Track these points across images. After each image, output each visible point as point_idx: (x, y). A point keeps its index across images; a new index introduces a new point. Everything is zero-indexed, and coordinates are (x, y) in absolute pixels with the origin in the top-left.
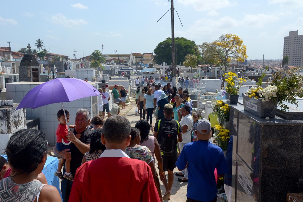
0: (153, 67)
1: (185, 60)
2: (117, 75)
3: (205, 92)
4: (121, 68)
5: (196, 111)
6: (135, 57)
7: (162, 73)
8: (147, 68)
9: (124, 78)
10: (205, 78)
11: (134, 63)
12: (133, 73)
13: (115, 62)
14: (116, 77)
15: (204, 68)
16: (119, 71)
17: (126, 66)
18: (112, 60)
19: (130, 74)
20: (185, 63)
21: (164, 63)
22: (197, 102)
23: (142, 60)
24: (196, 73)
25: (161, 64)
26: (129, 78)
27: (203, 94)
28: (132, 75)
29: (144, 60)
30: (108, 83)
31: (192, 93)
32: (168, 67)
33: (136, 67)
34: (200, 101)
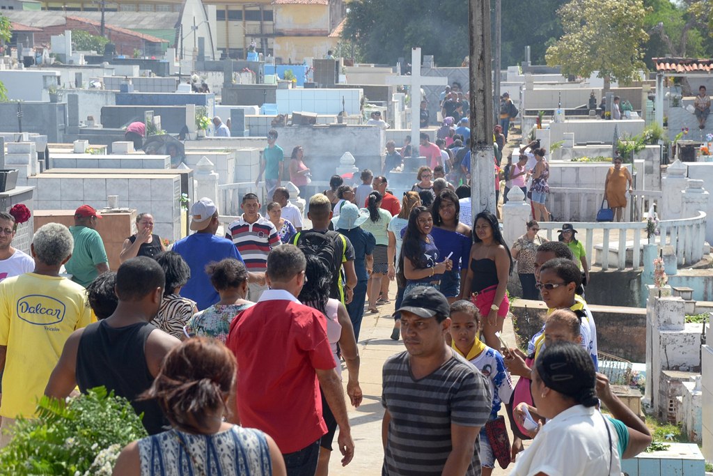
0: (343, 79)
1: (558, 34)
2: (95, 138)
3: (698, 254)
4: (124, 88)
5: (643, 380)
6: (220, 15)
7: (404, 125)
8: (301, 88)
9: (141, 155)
10: (699, 154)
11: (212, 53)
12: (208, 120)
13: (80, 45)
14: (87, 150)
15: (695, 87)
16: (105, 112)
17: (154, 76)
18: (58, 29)
19: (184, 131)
20: (563, 55)
21: (416, 54)
22: (643, 317)
23: (264, 37)
24: (634, 118)
25: (393, 64)
26: (178, 155)
27: (687, 265)
28: (199, 138)
29: (280, 34)
30: (27, 195)
31: (613, 259)
32: (443, 81)
33: (228, 82)
34: (666, 314)
